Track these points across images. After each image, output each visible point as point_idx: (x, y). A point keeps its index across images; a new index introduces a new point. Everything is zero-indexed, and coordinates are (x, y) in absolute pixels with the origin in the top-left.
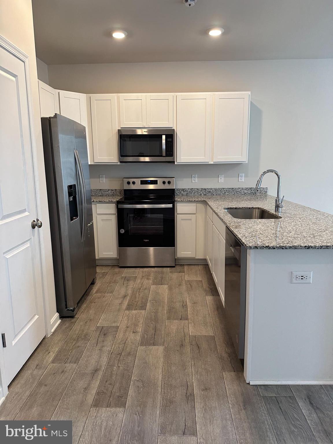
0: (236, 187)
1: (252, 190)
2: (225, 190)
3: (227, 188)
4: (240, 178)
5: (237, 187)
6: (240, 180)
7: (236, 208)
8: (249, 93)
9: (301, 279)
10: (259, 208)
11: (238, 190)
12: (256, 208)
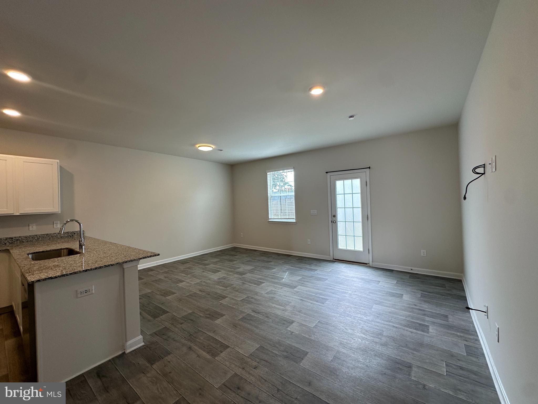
0: (51, 233)
1: (68, 234)
2: (38, 236)
3: (40, 234)
4: (55, 225)
5: (53, 233)
6: (55, 227)
7: (43, 252)
8: (58, 161)
9: (85, 293)
10: (67, 248)
11: (54, 235)
12: (64, 249)
